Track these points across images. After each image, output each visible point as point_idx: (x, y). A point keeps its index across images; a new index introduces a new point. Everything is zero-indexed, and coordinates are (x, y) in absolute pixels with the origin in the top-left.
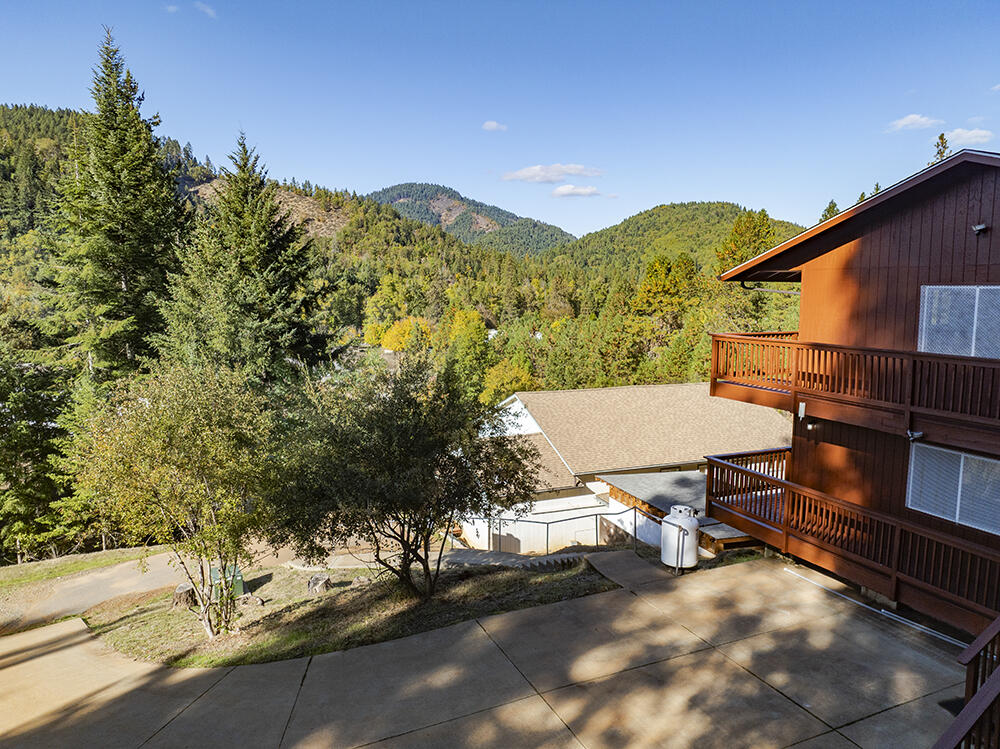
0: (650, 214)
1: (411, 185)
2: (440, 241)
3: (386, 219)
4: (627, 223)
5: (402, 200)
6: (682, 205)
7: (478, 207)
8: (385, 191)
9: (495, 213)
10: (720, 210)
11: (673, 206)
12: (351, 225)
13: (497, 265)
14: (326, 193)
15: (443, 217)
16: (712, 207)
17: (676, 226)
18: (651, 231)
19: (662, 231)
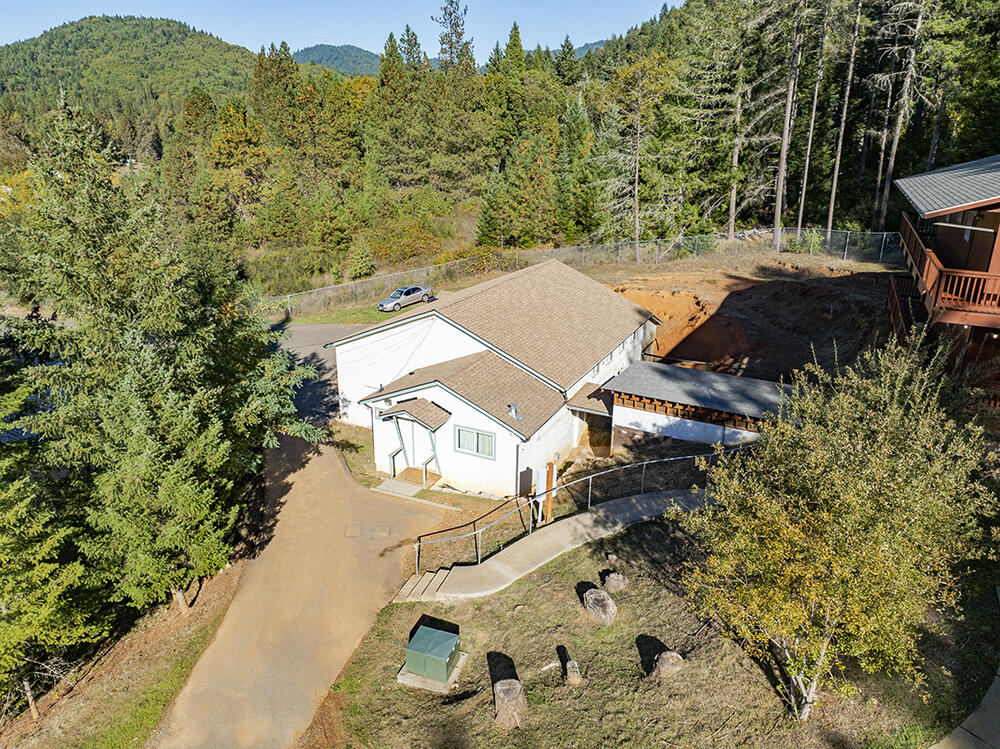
0: (78, 27)
4: (50, 36)
6: (118, 18)
10: (166, 29)
11: (107, 19)
16: (156, 24)
17: (116, 44)
18: (84, 49)
19: (99, 50)
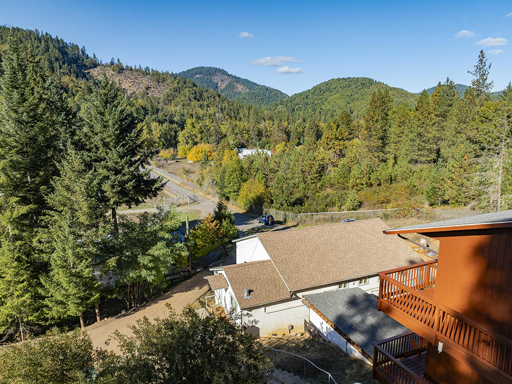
0: (327, 83)
1: (202, 68)
2: (217, 98)
3: (189, 87)
4: (315, 88)
5: (197, 76)
6: (344, 79)
7: (238, 80)
8: (189, 71)
9: (246, 83)
10: (363, 82)
11: (339, 79)
12: (170, 90)
13: (247, 112)
14: (157, 72)
15: (219, 85)
16: (359, 80)
17: (340, 90)
18: (327, 92)
19: (333, 93)
